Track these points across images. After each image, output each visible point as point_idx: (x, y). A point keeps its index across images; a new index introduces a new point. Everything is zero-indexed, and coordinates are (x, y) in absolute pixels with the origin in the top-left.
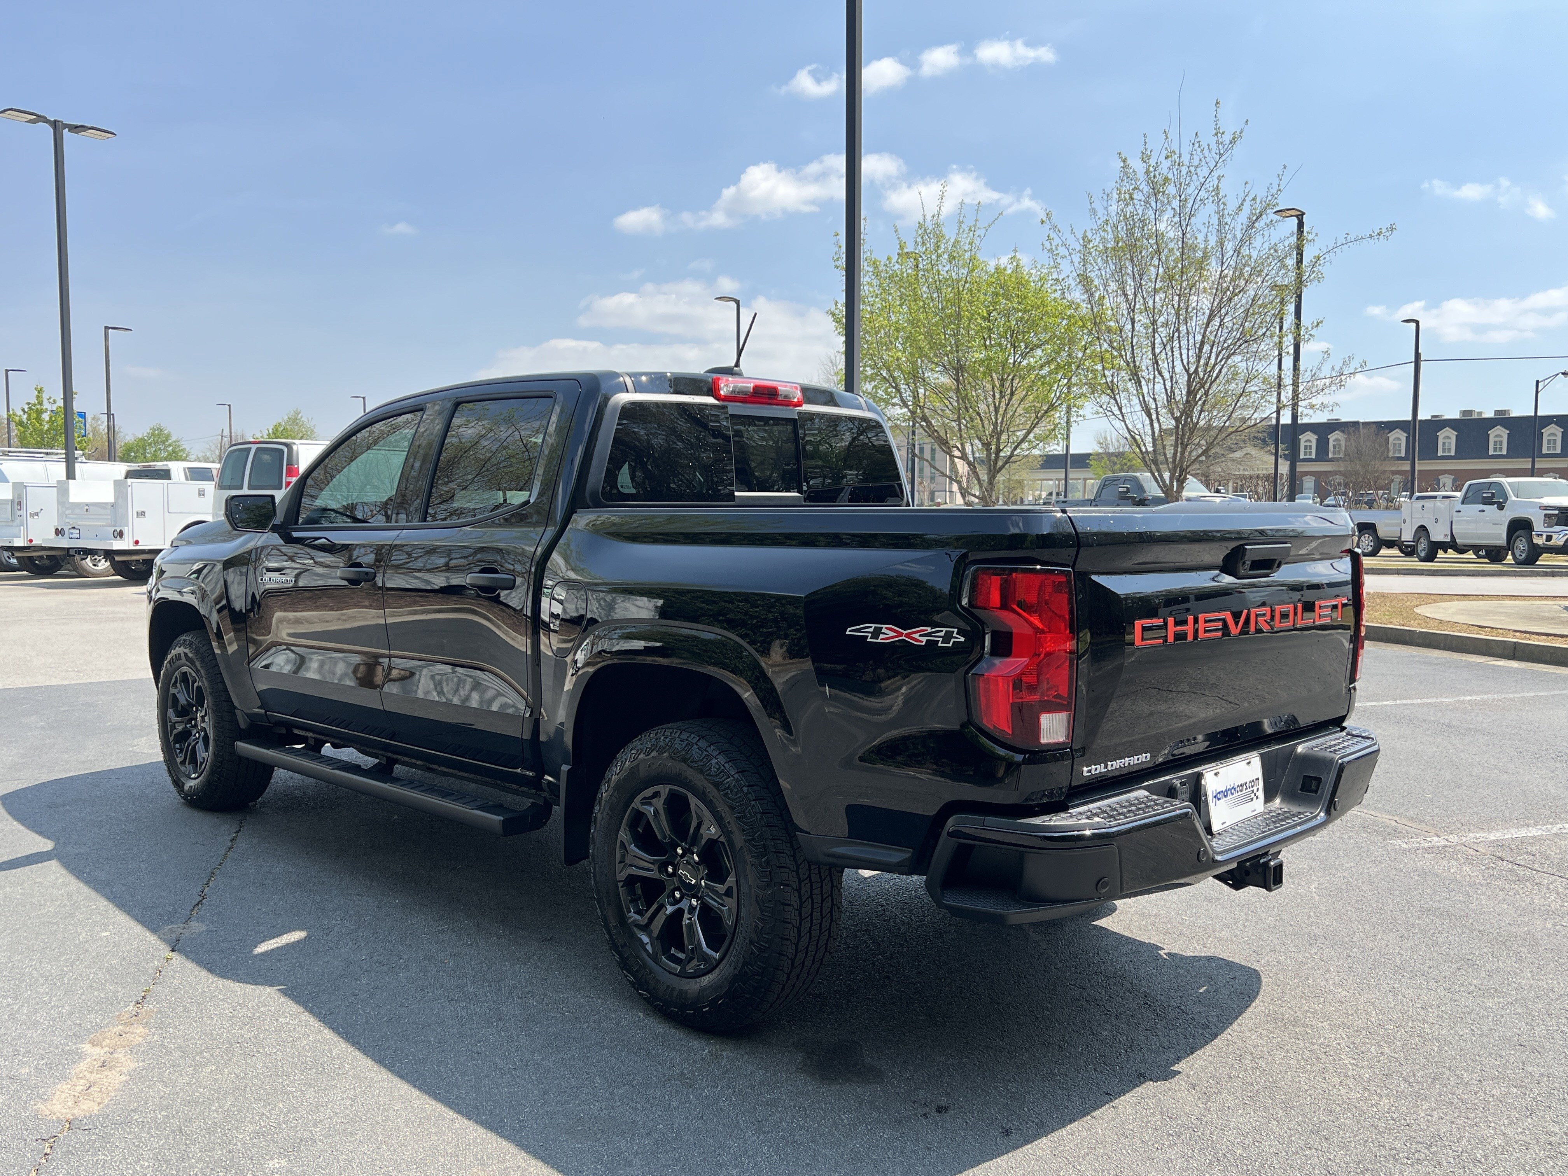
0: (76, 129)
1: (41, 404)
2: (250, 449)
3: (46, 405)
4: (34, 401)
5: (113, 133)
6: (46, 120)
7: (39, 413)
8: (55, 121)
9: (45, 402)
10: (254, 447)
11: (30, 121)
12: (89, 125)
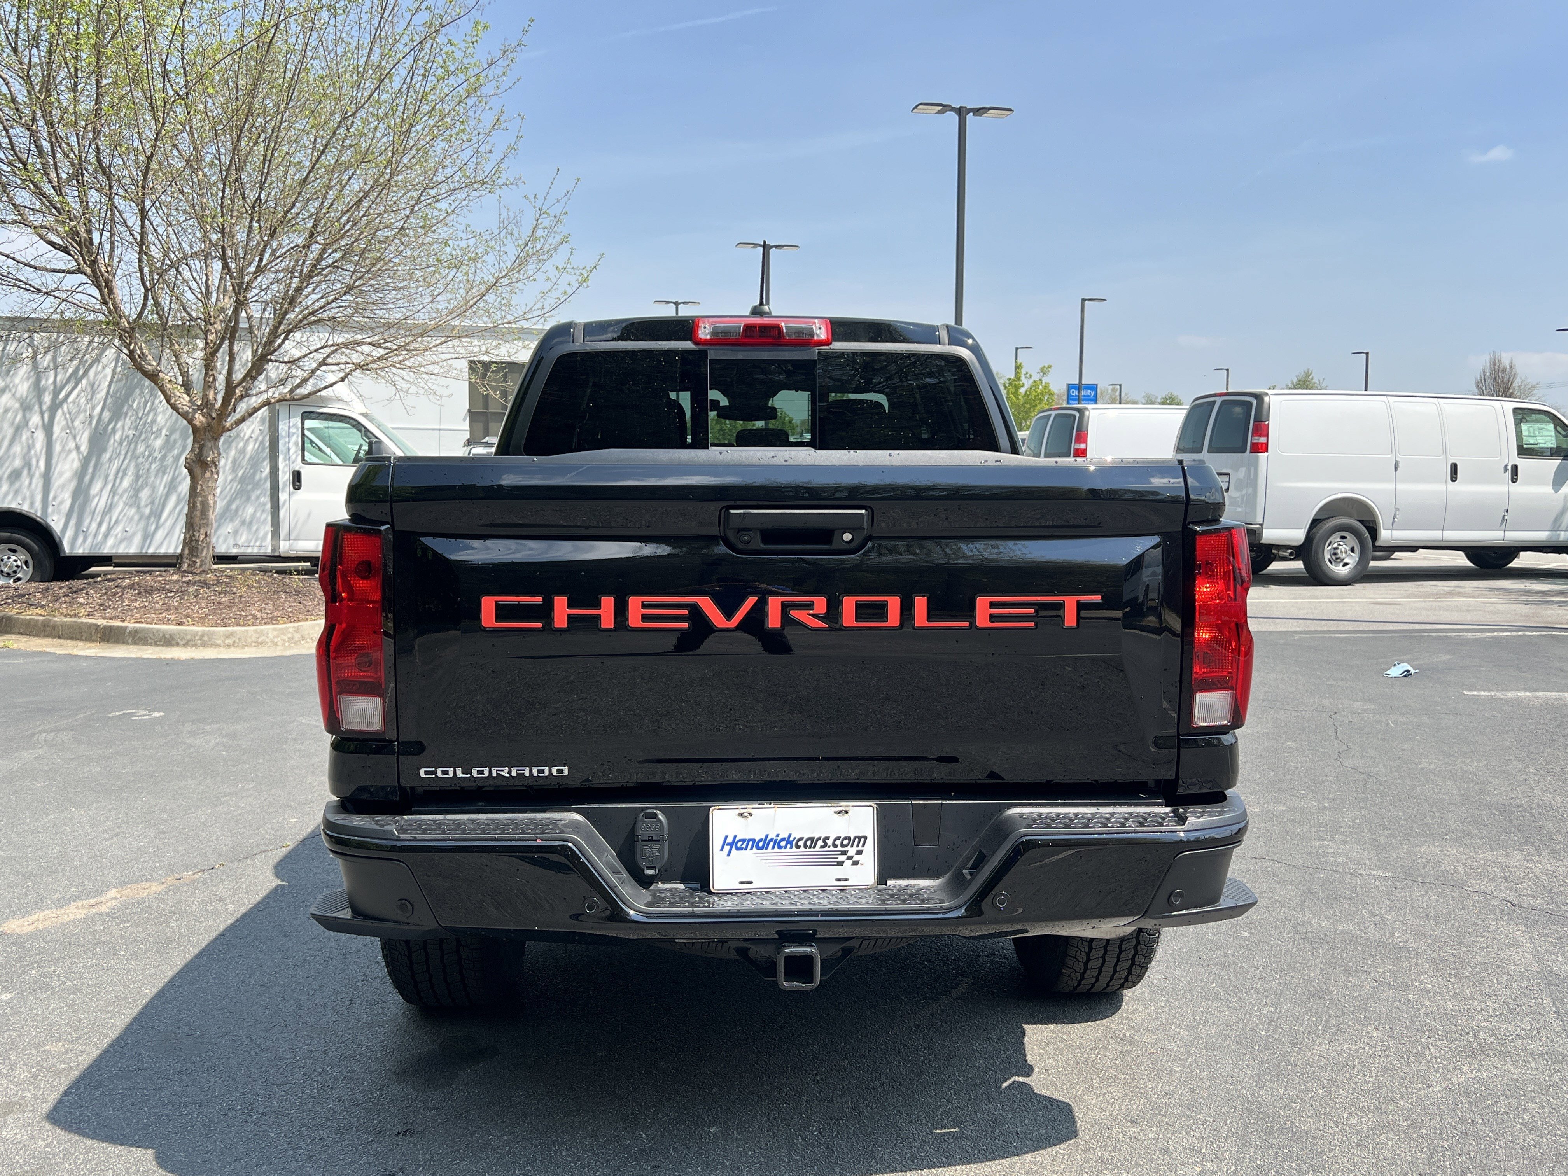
0: (978, 111)
1: (1019, 379)
2: (1215, 402)
3: (1024, 380)
4: (1013, 377)
5: (1010, 110)
6: (953, 109)
7: (1017, 388)
8: (961, 108)
9: (1023, 377)
10: (1219, 400)
11: (939, 112)
12: (988, 106)
